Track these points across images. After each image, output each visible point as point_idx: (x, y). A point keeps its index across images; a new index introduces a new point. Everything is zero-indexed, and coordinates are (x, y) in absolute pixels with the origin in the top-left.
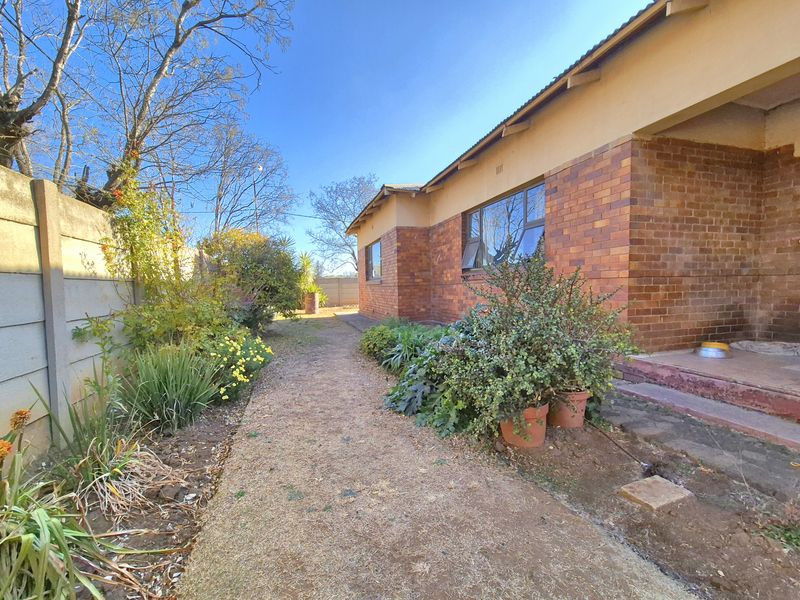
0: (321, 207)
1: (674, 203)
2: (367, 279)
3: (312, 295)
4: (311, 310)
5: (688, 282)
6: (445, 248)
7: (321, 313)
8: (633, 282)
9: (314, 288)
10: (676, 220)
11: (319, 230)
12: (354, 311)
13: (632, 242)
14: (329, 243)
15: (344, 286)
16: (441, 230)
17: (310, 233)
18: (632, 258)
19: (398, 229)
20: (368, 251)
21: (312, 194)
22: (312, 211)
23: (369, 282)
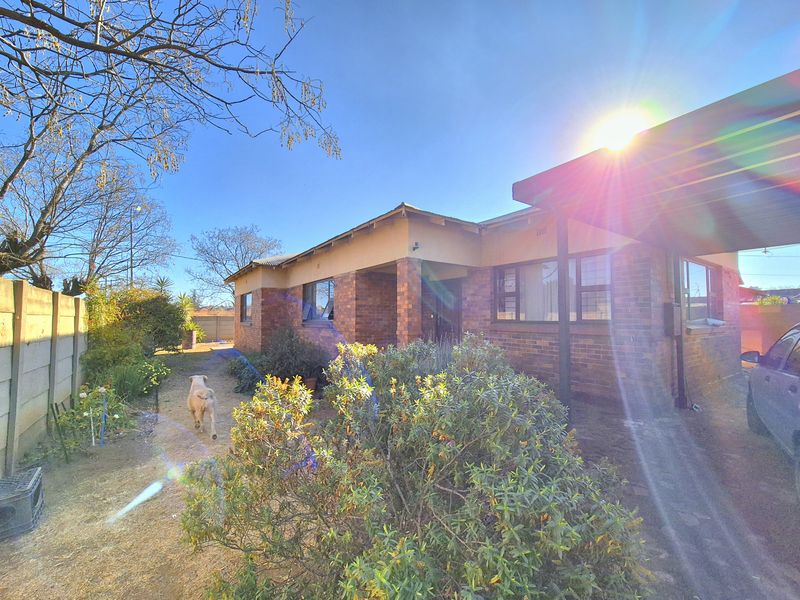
0: (203, 251)
1: (378, 299)
2: (242, 321)
3: (190, 332)
4: (189, 346)
5: (386, 333)
6: (294, 304)
7: (197, 348)
8: (358, 334)
9: (191, 326)
10: (378, 306)
11: (199, 270)
12: (230, 346)
13: (357, 316)
14: (209, 282)
15: (223, 323)
16: (293, 292)
17: (189, 272)
18: (357, 323)
19: (263, 289)
20: (243, 298)
21: (193, 238)
22: (193, 253)
23: (243, 324)
